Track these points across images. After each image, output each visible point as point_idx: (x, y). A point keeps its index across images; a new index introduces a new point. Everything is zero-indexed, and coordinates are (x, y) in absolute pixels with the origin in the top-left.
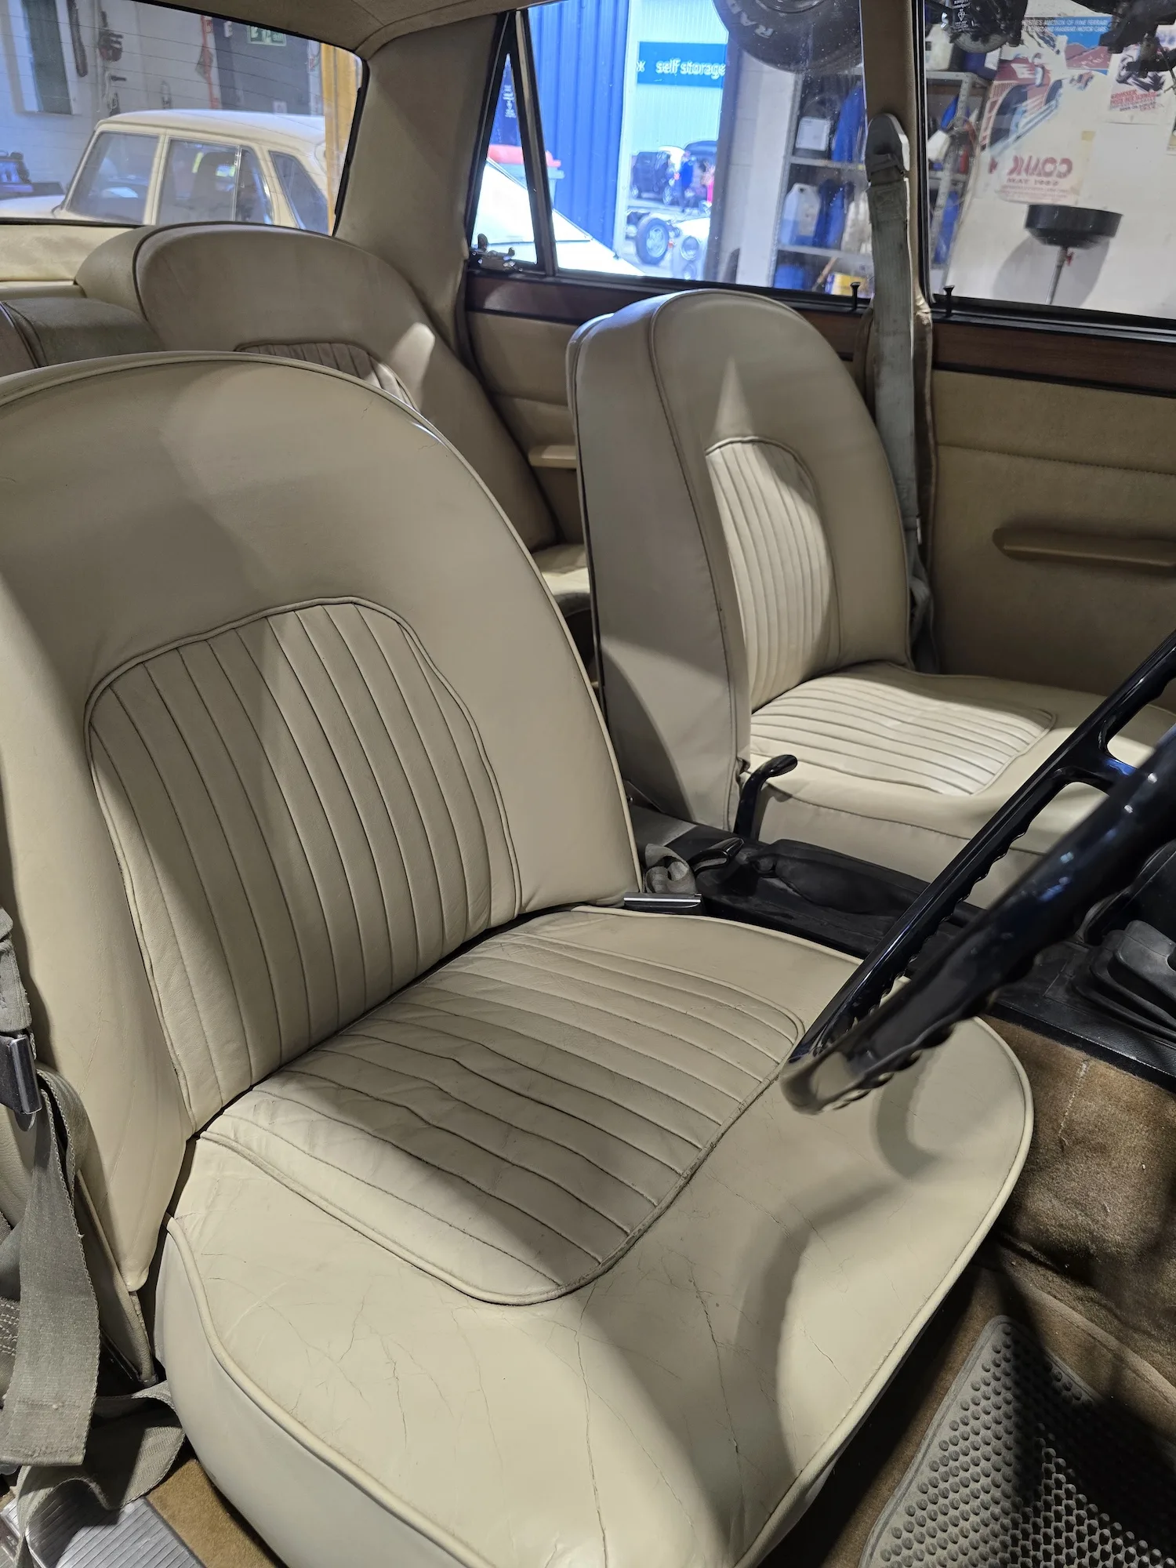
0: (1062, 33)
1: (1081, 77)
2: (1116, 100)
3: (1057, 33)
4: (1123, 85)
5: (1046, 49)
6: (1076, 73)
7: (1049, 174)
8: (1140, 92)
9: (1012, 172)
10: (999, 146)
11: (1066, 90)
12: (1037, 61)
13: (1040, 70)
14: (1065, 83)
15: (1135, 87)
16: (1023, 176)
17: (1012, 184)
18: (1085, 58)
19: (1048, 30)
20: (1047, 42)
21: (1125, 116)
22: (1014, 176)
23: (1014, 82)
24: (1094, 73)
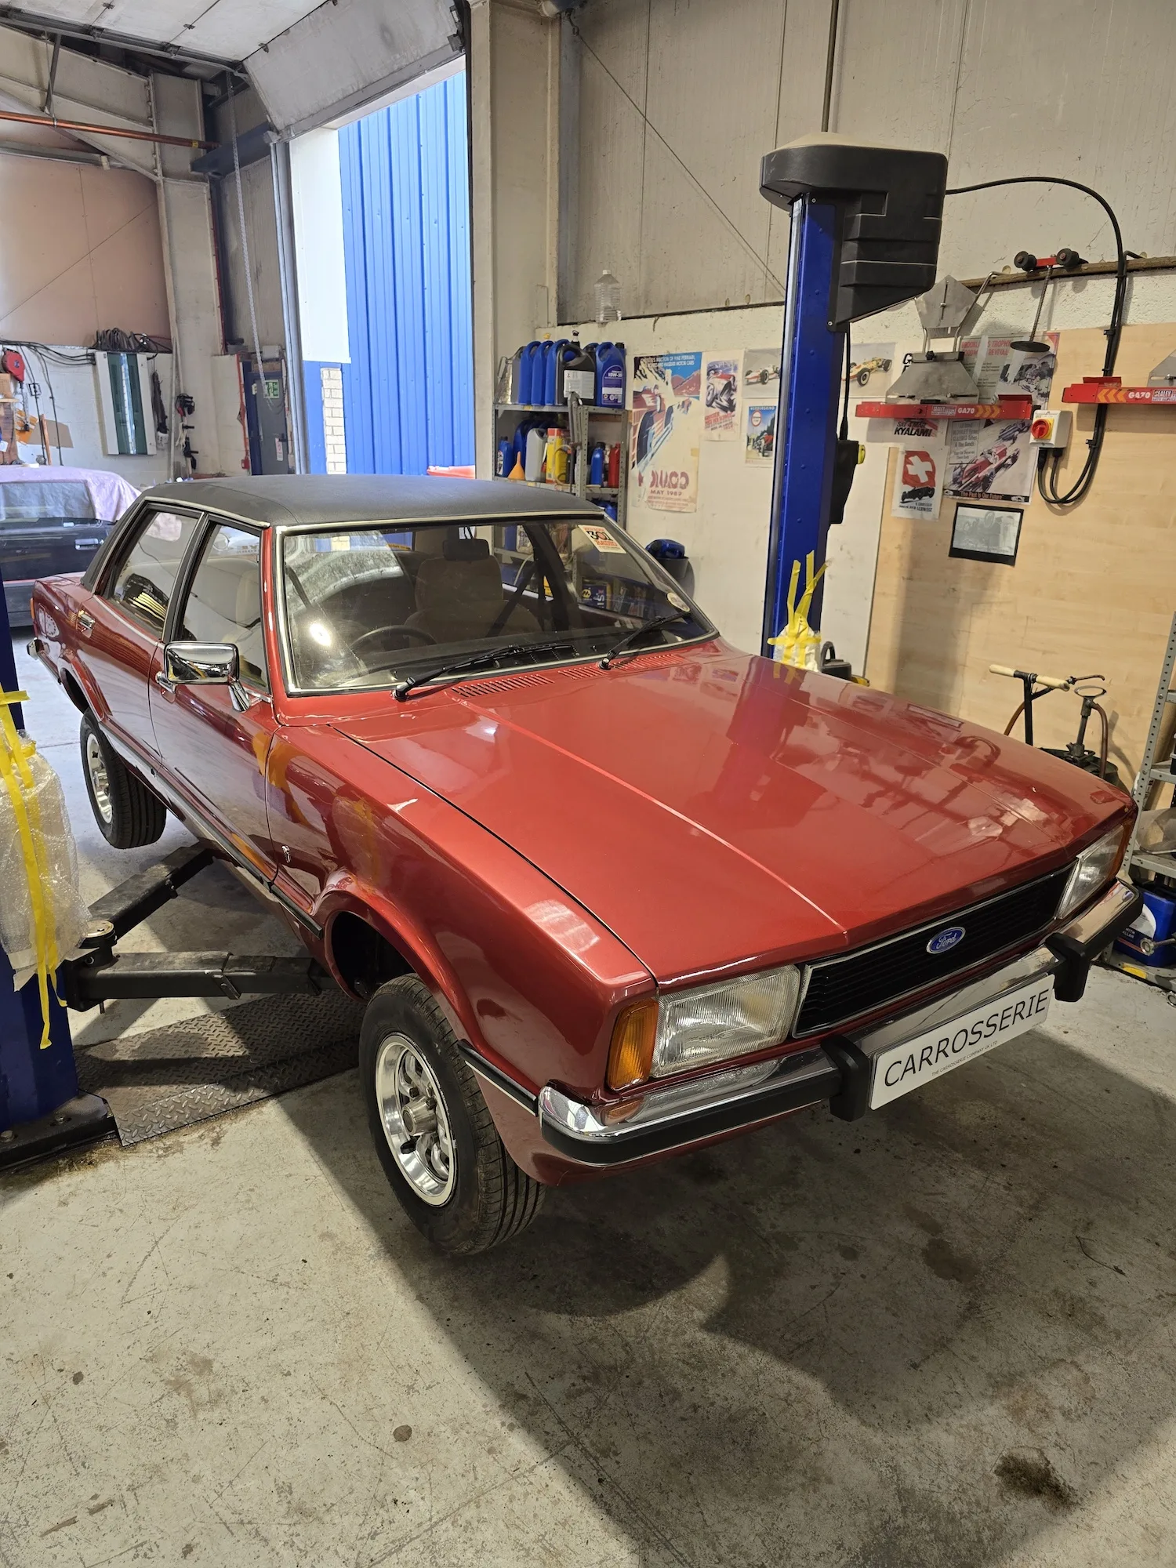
0: (668, 368)
1: (683, 402)
2: (709, 421)
3: (665, 368)
4: (710, 408)
5: (660, 382)
6: (681, 399)
7: (675, 486)
8: (722, 413)
9: (652, 485)
10: (643, 462)
11: (677, 414)
12: (657, 392)
13: (658, 398)
14: (675, 408)
15: (718, 410)
16: (660, 488)
17: (654, 495)
18: (685, 388)
19: (660, 365)
20: (660, 376)
21: (715, 434)
22: (654, 488)
23: (645, 409)
24: (691, 399)
